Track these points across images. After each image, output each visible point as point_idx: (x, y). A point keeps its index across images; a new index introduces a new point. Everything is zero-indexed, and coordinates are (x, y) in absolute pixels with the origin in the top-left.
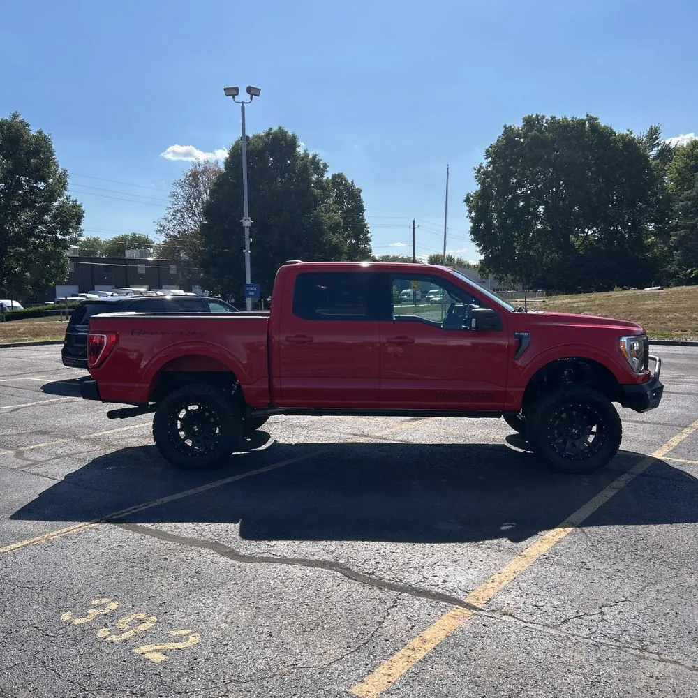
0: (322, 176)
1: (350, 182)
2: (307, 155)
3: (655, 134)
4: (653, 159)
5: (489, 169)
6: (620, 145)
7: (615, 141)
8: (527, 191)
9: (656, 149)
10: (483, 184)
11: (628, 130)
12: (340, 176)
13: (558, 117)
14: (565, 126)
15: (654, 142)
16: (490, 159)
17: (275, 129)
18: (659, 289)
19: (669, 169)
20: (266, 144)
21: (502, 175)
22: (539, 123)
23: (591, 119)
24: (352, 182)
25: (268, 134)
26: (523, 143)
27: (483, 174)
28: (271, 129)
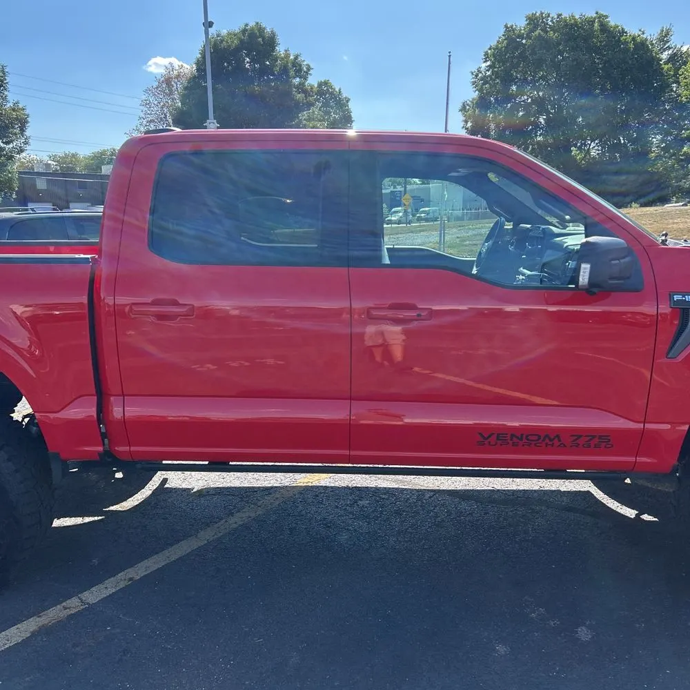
0: (306, 79)
1: (337, 90)
2: (287, 56)
3: (666, 36)
4: (666, 63)
5: (488, 73)
6: (632, 46)
7: (626, 43)
8: (528, 99)
9: (666, 53)
10: (481, 90)
11: (640, 30)
12: (326, 83)
13: (566, 15)
14: (572, 25)
15: (665, 45)
16: (489, 63)
17: (252, 24)
18: (683, 205)
19: (683, 73)
20: (242, 41)
21: (501, 81)
22: (543, 22)
23: (601, 17)
24: (340, 90)
25: (244, 31)
26: (525, 45)
27: (482, 79)
28: (247, 25)
